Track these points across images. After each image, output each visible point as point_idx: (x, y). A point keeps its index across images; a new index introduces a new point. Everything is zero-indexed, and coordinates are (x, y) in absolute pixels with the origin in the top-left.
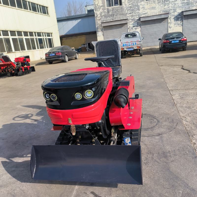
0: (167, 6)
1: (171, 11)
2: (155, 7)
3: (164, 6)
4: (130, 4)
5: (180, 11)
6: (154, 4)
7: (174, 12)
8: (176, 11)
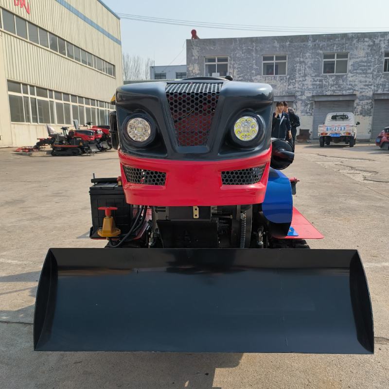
0: (292, 86)
1: (298, 94)
2: (276, 86)
3: (288, 86)
4: (240, 77)
5: (310, 95)
6: (275, 81)
7: (301, 95)
8: (304, 94)
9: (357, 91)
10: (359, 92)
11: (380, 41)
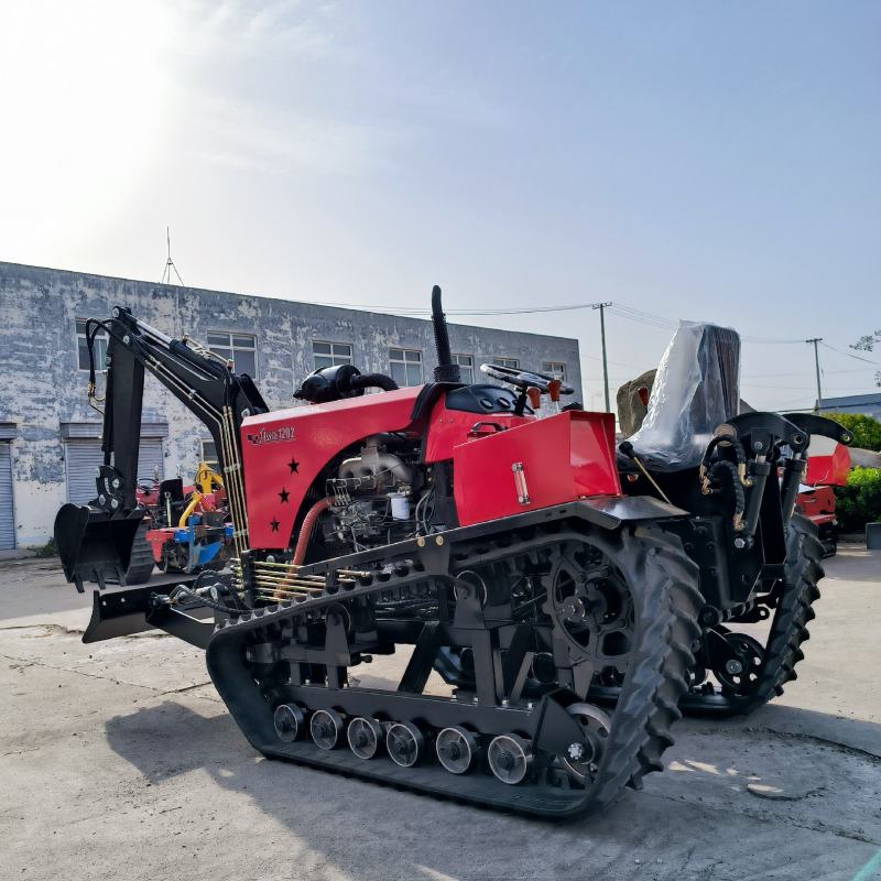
9: (18, 414)
10: (23, 417)
11: (62, 291)
